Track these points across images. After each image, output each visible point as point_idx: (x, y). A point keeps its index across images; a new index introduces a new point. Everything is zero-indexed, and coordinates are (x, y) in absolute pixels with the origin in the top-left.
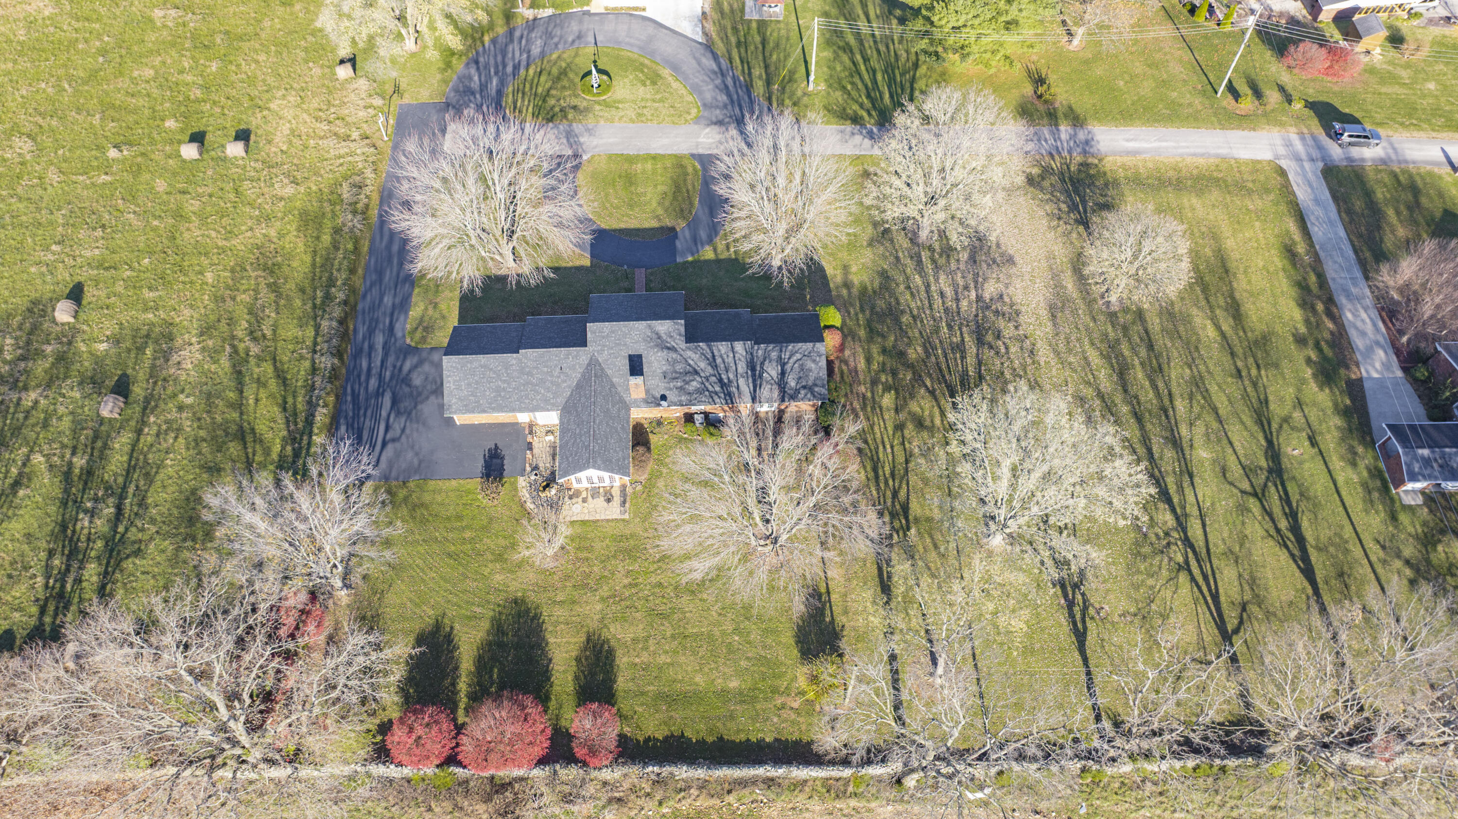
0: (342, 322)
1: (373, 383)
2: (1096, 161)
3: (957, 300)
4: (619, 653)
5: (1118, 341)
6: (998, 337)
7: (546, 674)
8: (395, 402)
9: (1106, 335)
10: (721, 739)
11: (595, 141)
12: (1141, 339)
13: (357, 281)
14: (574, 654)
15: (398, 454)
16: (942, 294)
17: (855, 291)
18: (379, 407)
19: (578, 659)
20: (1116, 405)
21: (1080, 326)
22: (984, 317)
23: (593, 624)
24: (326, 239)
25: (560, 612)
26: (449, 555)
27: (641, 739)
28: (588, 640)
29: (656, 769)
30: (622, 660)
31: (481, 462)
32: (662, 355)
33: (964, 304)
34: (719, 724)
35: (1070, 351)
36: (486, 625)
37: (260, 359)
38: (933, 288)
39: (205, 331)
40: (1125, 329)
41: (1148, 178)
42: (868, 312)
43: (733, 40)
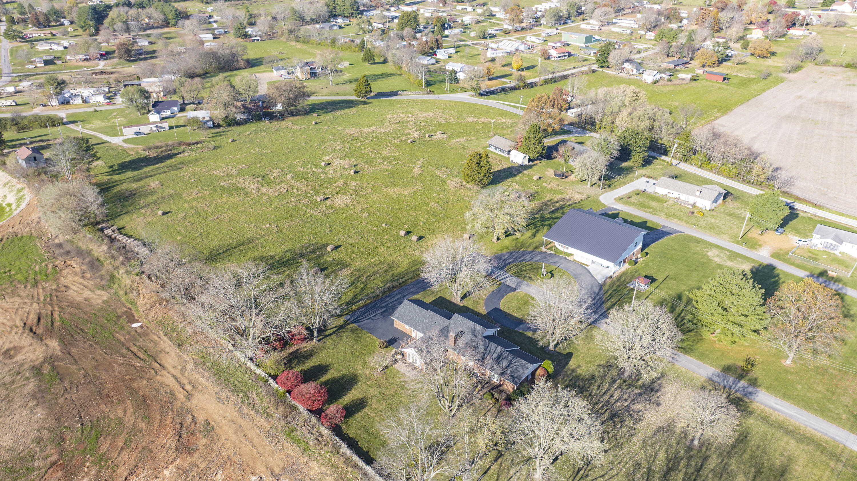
0: (394, 287)
1: (384, 304)
2: (748, 401)
3: (617, 401)
4: (367, 408)
5: (682, 458)
6: (622, 421)
7: (340, 397)
8: (384, 311)
9: (678, 453)
10: (367, 452)
11: (527, 288)
12: (696, 465)
13: (410, 281)
14: (354, 398)
15: (369, 323)
16: (612, 396)
17: (574, 374)
18: (378, 310)
19: (353, 401)
20: (654, 477)
21: (667, 442)
22: (623, 413)
23: (369, 396)
24: (414, 268)
25: (363, 386)
26: (352, 353)
27: (345, 432)
28: (363, 398)
29: (338, 439)
30: (365, 410)
31: (389, 339)
32: (471, 336)
33: (619, 404)
34: (372, 448)
35: (651, 446)
36: (340, 374)
37: (363, 283)
38: (610, 392)
39: (356, 270)
40: (691, 457)
41: (773, 421)
42: (571, 382)
43: (614, 288)
